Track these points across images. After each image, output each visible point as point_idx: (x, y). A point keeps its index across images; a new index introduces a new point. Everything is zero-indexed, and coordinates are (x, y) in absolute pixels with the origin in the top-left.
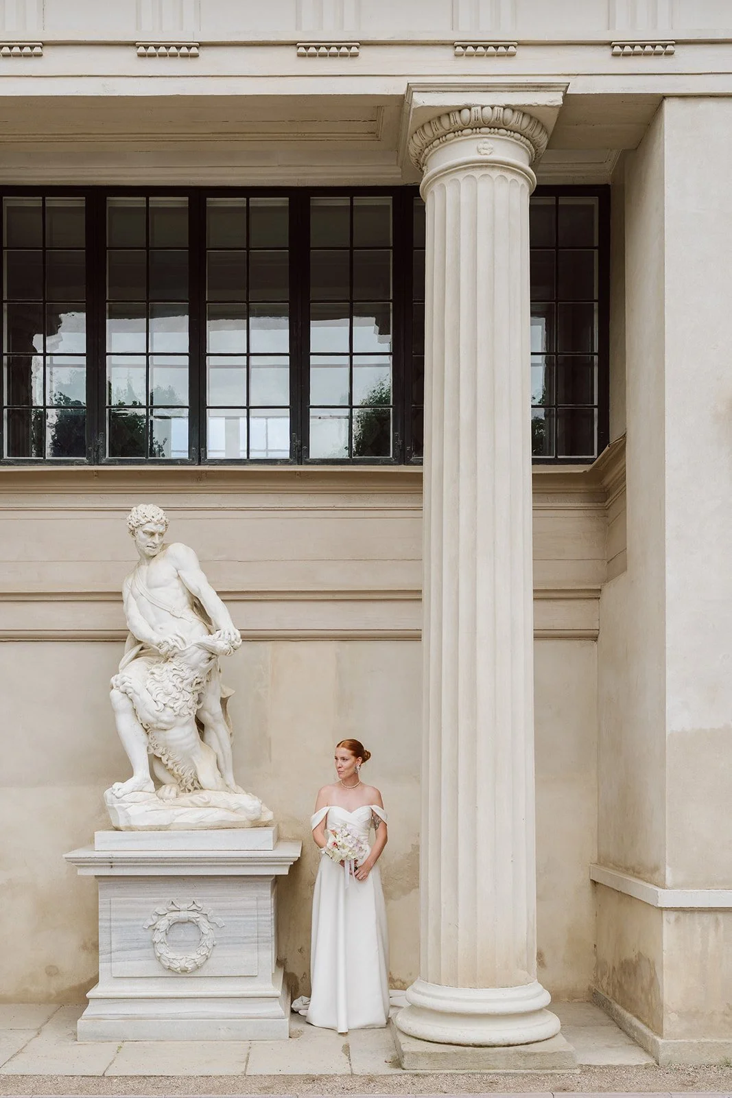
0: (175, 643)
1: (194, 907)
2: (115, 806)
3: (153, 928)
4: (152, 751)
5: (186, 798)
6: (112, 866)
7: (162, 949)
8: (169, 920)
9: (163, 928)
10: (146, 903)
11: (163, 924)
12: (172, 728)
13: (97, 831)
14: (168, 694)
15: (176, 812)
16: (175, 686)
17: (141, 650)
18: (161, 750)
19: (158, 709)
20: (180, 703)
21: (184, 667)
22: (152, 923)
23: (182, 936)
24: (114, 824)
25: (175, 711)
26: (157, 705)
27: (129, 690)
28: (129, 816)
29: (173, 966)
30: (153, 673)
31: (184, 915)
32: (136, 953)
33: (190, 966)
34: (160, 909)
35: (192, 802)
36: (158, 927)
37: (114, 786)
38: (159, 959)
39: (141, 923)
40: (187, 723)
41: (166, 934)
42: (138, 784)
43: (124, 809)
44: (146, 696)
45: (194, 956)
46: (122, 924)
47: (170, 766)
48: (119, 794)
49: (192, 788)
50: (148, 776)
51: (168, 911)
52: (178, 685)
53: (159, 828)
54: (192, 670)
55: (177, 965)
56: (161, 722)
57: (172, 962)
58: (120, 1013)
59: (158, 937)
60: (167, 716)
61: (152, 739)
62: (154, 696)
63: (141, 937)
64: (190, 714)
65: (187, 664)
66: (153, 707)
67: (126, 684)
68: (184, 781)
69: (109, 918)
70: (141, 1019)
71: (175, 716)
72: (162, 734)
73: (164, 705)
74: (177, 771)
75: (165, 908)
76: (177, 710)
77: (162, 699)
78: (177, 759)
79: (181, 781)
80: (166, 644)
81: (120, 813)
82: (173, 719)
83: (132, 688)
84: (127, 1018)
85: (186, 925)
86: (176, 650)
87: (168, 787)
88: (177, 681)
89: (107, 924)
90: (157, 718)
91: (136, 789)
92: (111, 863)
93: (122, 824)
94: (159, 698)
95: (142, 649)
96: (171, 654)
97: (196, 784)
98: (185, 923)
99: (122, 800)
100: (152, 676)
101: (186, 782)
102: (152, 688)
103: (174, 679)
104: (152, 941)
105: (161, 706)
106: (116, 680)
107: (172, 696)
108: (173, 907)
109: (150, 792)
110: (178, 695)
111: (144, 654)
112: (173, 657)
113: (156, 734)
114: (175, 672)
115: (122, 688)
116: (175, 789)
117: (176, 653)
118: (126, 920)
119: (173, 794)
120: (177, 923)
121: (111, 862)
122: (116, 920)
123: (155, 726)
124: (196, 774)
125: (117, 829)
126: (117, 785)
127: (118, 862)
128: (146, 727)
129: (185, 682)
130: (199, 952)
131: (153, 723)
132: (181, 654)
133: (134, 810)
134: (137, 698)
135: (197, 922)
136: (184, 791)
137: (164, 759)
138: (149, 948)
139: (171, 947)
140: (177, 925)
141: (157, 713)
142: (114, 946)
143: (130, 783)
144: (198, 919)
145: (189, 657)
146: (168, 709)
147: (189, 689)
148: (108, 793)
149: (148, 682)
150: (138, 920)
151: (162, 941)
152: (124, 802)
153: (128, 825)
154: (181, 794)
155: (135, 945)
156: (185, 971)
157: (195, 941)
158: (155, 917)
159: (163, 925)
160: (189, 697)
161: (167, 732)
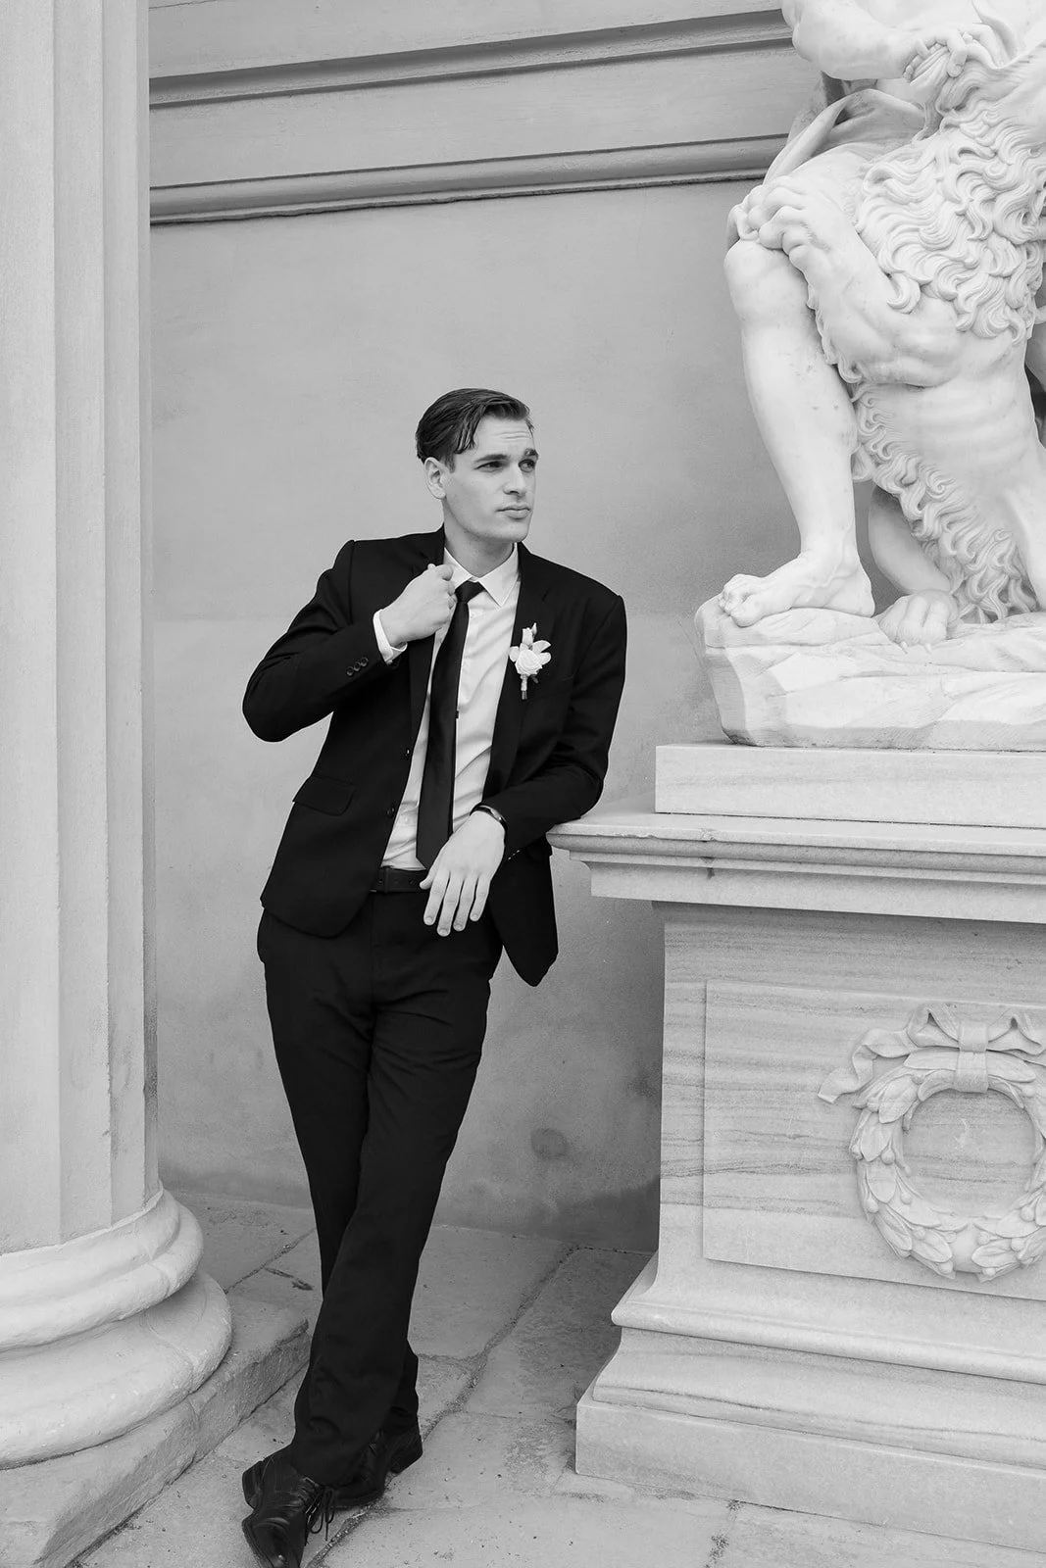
0: (976, 48)
1: (1013, 1040)
2: (732, 654)
3: (855, 1103)
4: (867, 471)
5: (982, 640)
6: (711, 872)
7: (883, 1187)
8: (918, 1083)
9: (892, 1111)
10: (834, 1009)
11: (894, 1092)
12: (942, 383)
13: (666, 742)
14: (938, 248)
15: (952, 685)
16: (963, 215)
17: (838, 123)
18: (900, 465)
19: (899, 301)
20: (979, 281)
21: (1002, 140)
22: (851, 1085)
23: (963, 1140)
24: (728, 722)
25: (959, 313)
26: (896, 286)
27: (795, 234)
28: (782, 692)
29: (923, 1251)
30: (880, 179)
31: (973, 1068)
32: (793, 1185)
33: (992, 1262)
34: (885, 1036)
35: (1004, 655)
36: (873, 1105)
37: (729, 587)
38: (874, 1219)
39: (811, 1079)
40: (998, 366)
41: (904, 1130)
42: (814, 579)
43: (762, 667)
44: (851, 255)
45: (1009, 1224)
46: (744, 1076)
47: (930, 525)
48: (745, 611)
49: (1000, 609)
50: (852, 556)
51: (912, 1048)
52: (976, 210)
53: (889, 742)
54: (1034, 150)
55: (940, 1252)
56: (909, 352)
57: (922, 1240)
58: (727, 1394)
59: (873, 1140)
60: (929, 330)
61: (869, 424)
62: (885, 255)
63: (806, 1132)
64: (1013, 329)
65: (1019, 126)
66: (879, 295)
67: (785, 212)
68: (974, 583)
69: (696, 1049)
70: (800, 1429)
71: (962, 331)
72: (907, 406)
73: (923, 287)
74: (954, 544)
75: (901, 1034)
76: (970, 306)
77: (915, 265)
78: (955, 499)
79: (964, 583)
80: (937, 52)
81: (748, 680)
82: (952, 342)
83: (803, 224)
84: (747, 1416)
85: (982, 1103)
86: (975, 75)
87: (919, 604)
88: (972, 197)
89: (690, 1071)
90: (893, 336)
91: (806, 599)
92: (708, 859)
93: (753, 721)
94: (903, 262)
95: (844, 116)
96: (953, 92)
97: (1017, 596)
98: (978, 1094)
99: (759, 636)
100: (878, 189)
101: (981, 587)
102: (875, 228)
103: (963, 189)
104: (851, 1154)
105: (909, 291)
106: (748, 209)
107: (953, 253)
108: (931, 1035)
109: (858, 614)
110: (973, 253)
111: (849, 136)
112: (959, 108)
113: (888, 405)
114: (967, 162)
115: (768, 231)
116: (941, 610)
117: (974, 89)
118: (759, 1065)
119: (936, 626)
120: (950, 1092)
121: (710, 858)
122: (723, 1062)
123: (883, 368)
124: (1018, 558)
125: (736, 739)
126: (739, 583)
127: (732, 858)
128: (850, 377)
129: (1005, 200)
130: (1028, 1212)
131: (874, 359)
132: (996, 88)
133: (796, 673)
134: (821, 264)
135: (1023, 1097)
136: (972, 617)
137: (909, 502)
138: (836, 1171)
139: (918, 1179)
140: (945, 1100)
141: (895, 318)
142: (714, 1153)
143: (788, 577)
144: (1028, 1090)
145: (1026, 96)
146: (935, 306)
147: (1017, 230)
148: (707, 611)
149: (864, 209)
150: (801, 1068)
151: (888, 1155)
152: (760, 640)
153: (772, 724)
154: (964, 627)
155: (788, 1154)
156: (968, 1273)
157: (1012, 1164)
158: (863, 1065)
159: (894, 1097)
160: (1014, 260)
161: (927, 396)
